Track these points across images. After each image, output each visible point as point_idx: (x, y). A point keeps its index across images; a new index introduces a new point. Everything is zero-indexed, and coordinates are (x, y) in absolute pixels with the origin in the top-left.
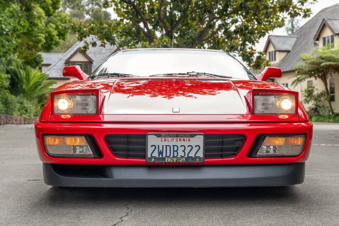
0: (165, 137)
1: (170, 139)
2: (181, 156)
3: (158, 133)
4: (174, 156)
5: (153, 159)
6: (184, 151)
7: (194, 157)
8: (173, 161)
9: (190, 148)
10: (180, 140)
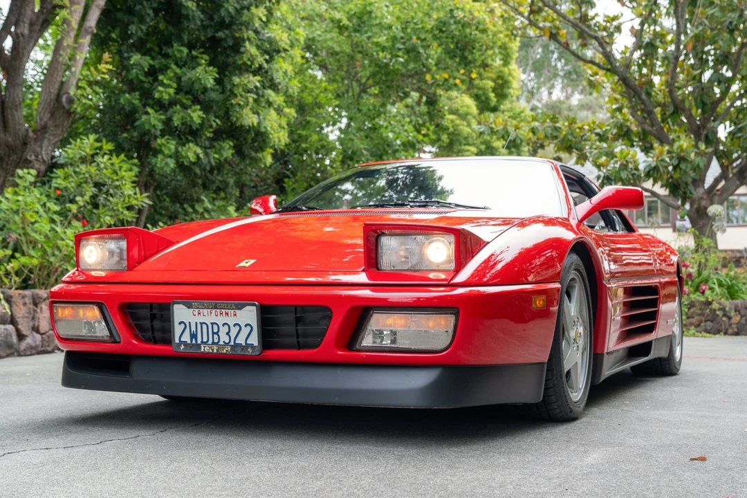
0: (198, 308)
1: (205, 311)
2: (224, 342)
3: (188, 301)
4: (213, 343)
5: (182, 347)
6: (228, 334)
7: (244, 344)
8: (213, 350)
9: (237, 328)
10: (221, 314)
